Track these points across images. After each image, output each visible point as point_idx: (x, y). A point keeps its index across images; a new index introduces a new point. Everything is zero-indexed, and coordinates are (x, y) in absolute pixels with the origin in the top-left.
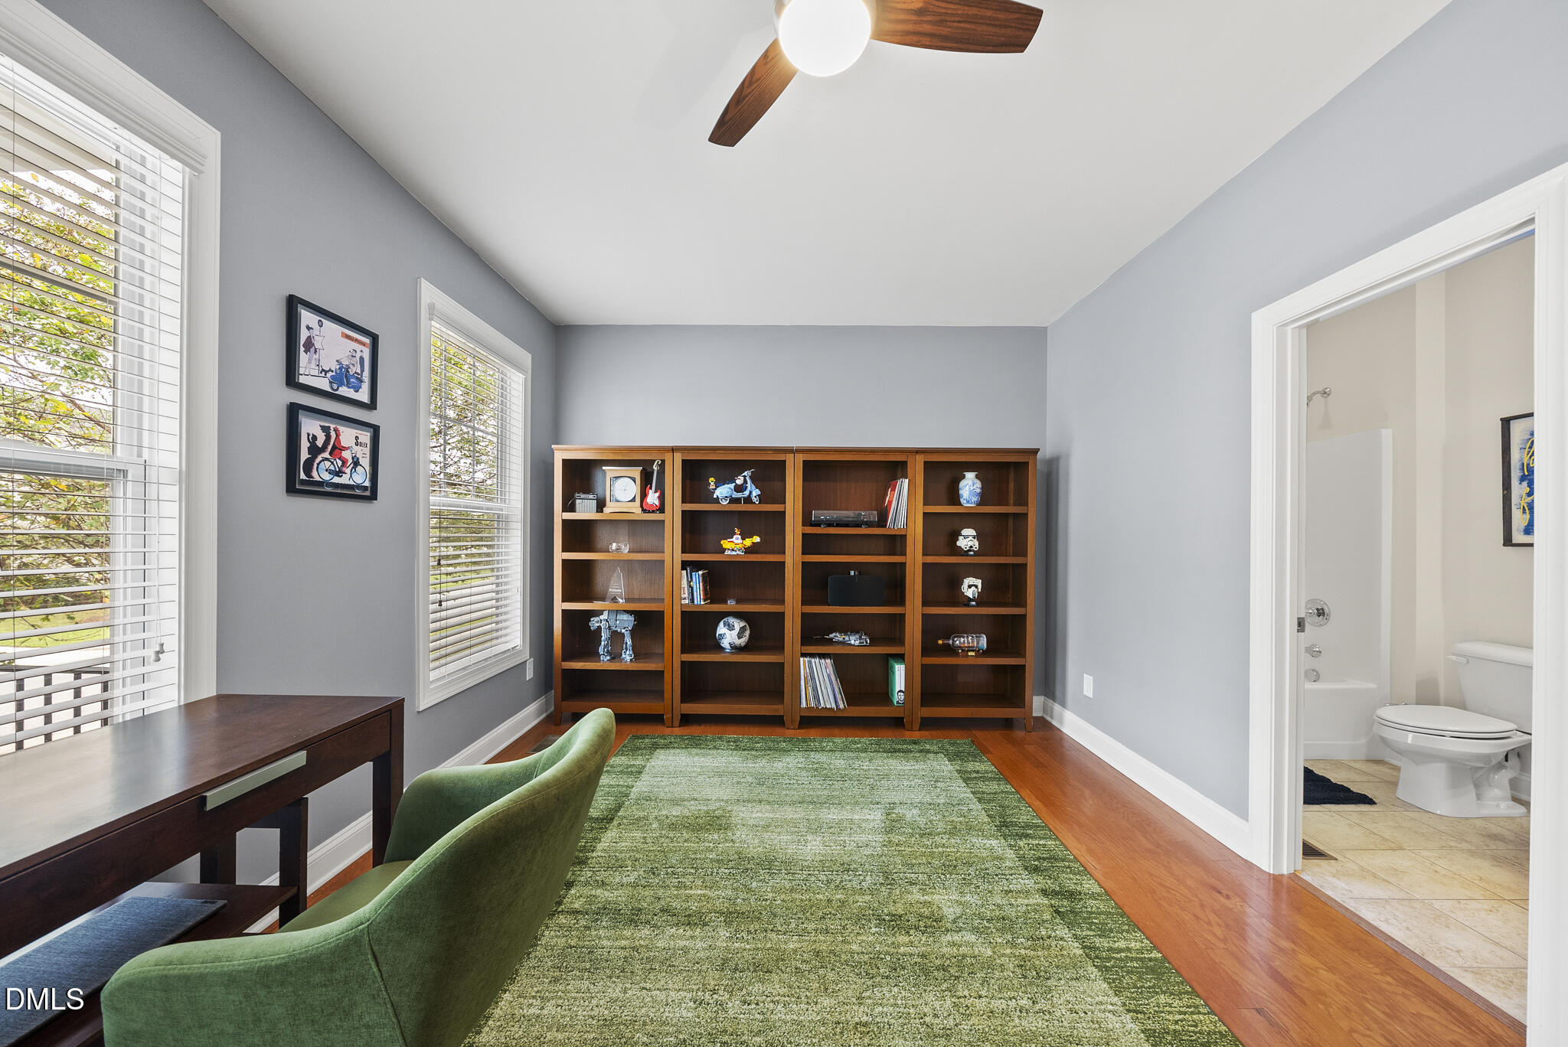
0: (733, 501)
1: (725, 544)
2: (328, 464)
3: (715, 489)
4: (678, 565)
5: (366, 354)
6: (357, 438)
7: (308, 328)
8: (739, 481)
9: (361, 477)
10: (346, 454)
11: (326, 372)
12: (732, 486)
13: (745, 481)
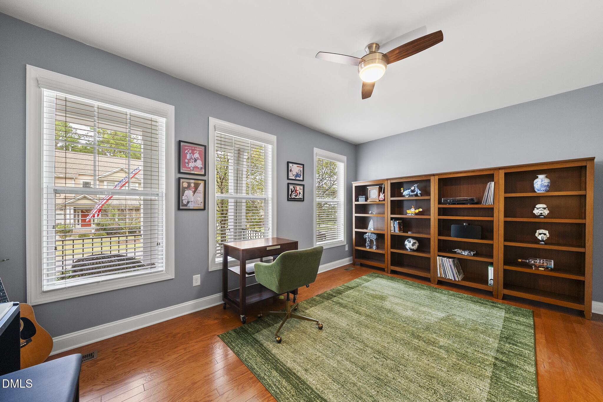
0: (410, 196)
1: (408, 211)
2: (294, 194)
3: (403, 192)
4: (389, 219)
5: (302, 169)
6: (300, 188)
7: (291, 167)
8: (413, 188)
9: (301, 196)
10: (298, 192)
11: (294, 175)
12: (410, 190)
13: (415, 189)
